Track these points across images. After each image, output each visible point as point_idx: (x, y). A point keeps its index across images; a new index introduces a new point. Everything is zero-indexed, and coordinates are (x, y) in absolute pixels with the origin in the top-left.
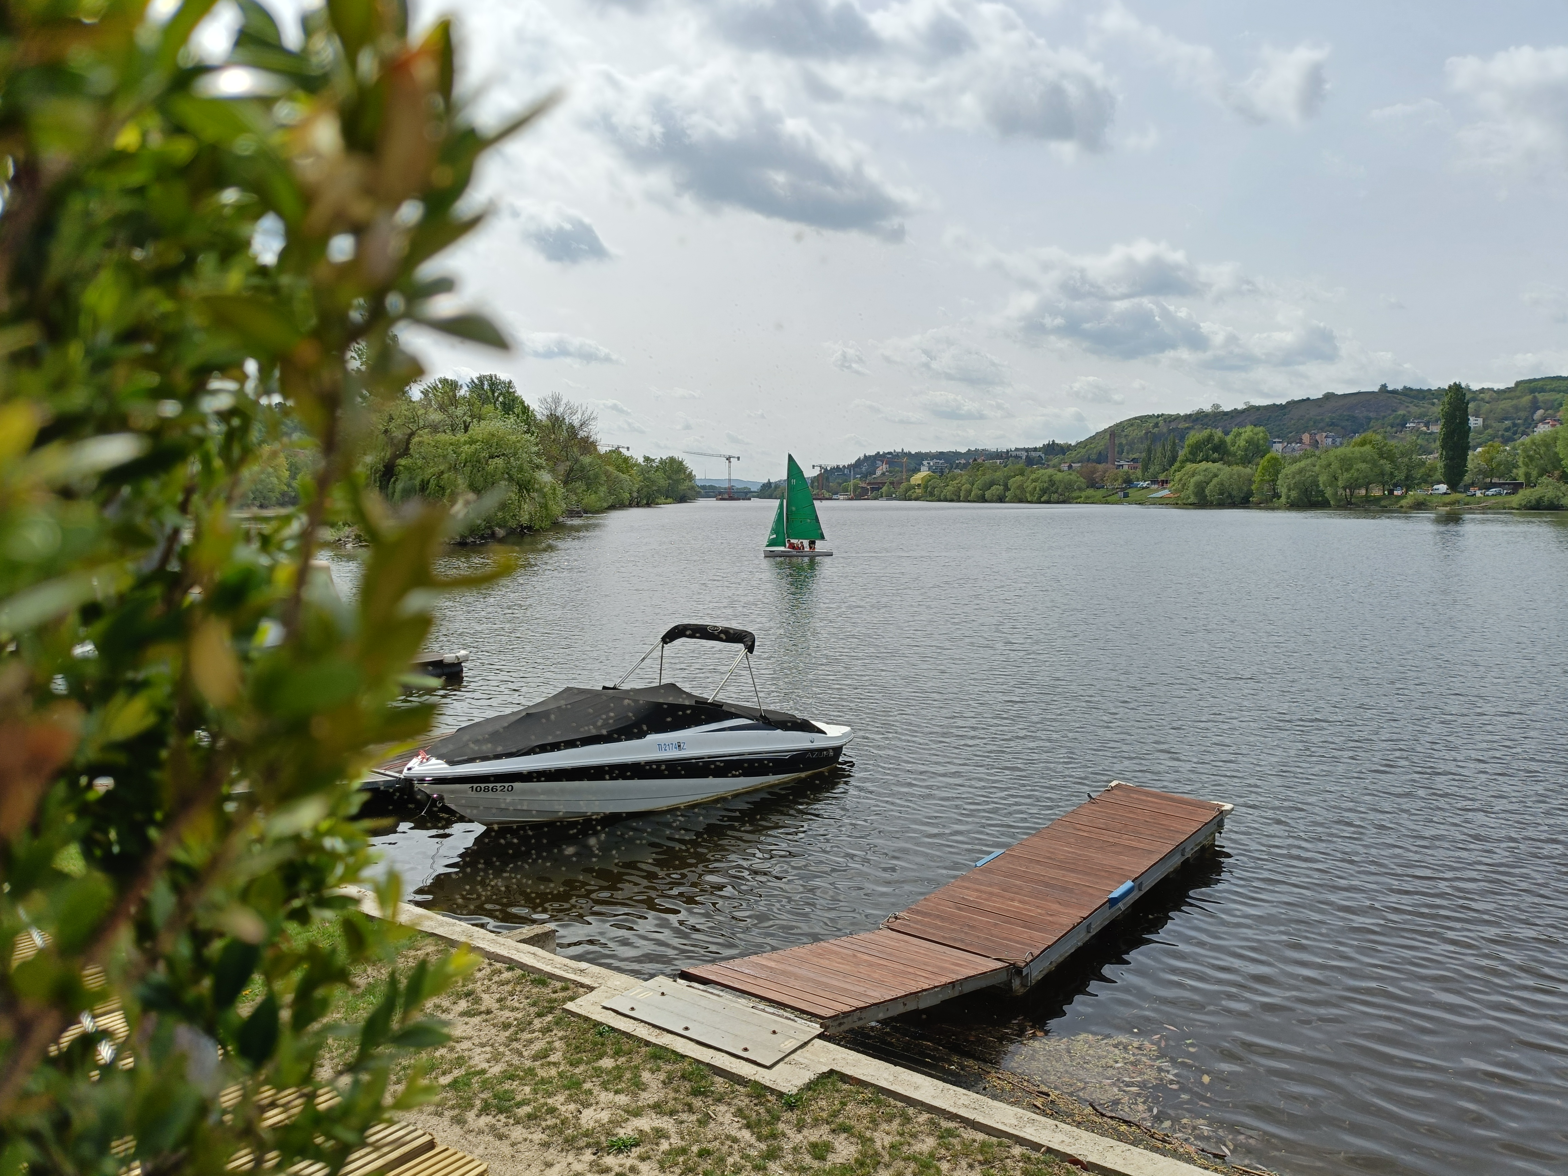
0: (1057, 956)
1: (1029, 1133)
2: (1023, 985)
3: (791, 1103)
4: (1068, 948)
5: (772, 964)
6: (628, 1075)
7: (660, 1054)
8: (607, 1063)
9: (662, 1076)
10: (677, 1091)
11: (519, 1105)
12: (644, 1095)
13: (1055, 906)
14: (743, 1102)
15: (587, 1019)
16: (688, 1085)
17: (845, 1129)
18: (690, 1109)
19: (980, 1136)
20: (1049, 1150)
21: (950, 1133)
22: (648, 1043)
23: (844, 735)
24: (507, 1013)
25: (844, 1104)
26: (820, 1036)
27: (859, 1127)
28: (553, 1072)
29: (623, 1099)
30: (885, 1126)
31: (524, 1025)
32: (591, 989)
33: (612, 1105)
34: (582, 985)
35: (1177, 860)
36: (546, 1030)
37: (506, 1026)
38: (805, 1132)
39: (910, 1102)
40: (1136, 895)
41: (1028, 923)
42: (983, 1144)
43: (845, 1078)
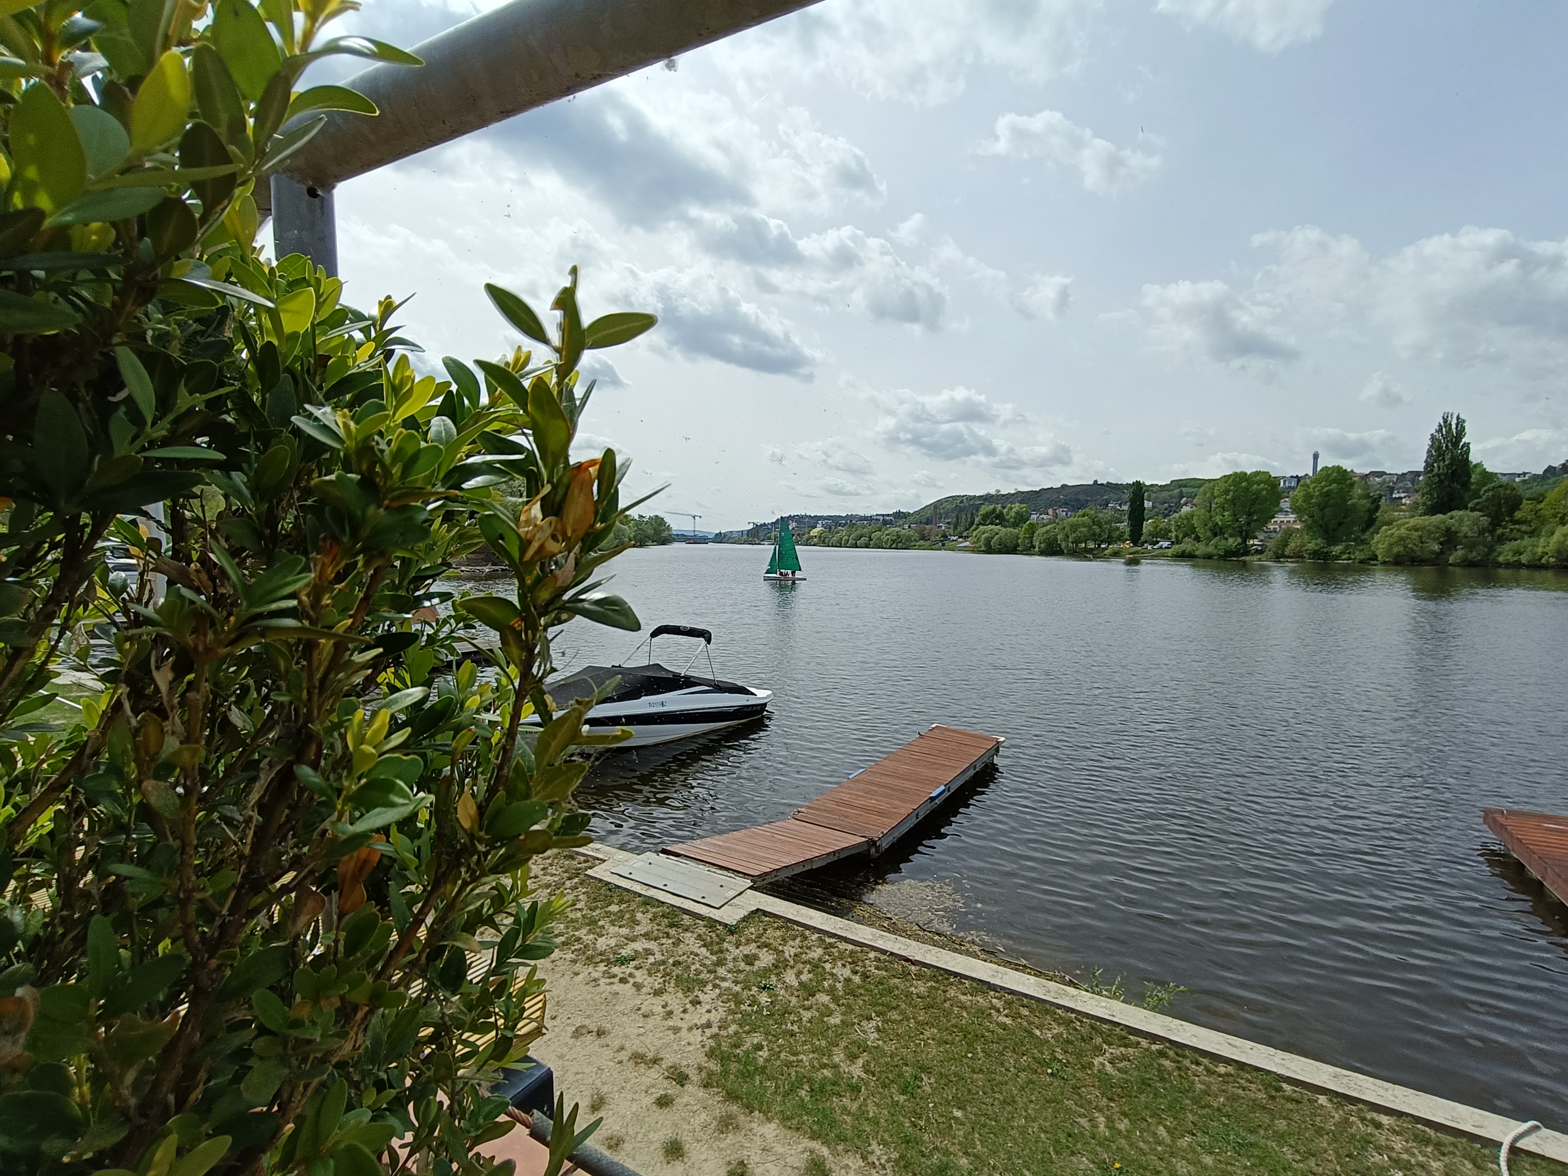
0: (897, 834)
1: (880, 944)
2: (877, 852)
3: (732, 930)
4: (904, 829)
5: (720, 843)
6: (628, 916)
7: (649, 902)
8: (614, 908)
9: (650, 916)
10: (659, 925)
11: (556, 936)
12: (638, 928)
13: (897, 802)
14: (702, 930)
15: (601, 880)
16: (666, 921)
17: (767, 945)
18: (668, 936)
19: (850, 947)
20: (892, 954)
21: (831, 945)
22: (640, 895)
23: (768, 696)
24: (548, 878)
25: (765, 930)
26: (750, 888)
27: (775, 944)
28: (579, 915)
29: (624, 931)
30: (791, 943)
31: (559, 885)
32: (604, 861)
33: (617, 935)
34: (598, 859)
35: (972, 772)
36: (575, 888)
37: (548, 886)
38: (741, 948)
39: (807, 927)
40: (947, 794)
41: (880, 813)
42: (852, 952)
43: (766, 913)
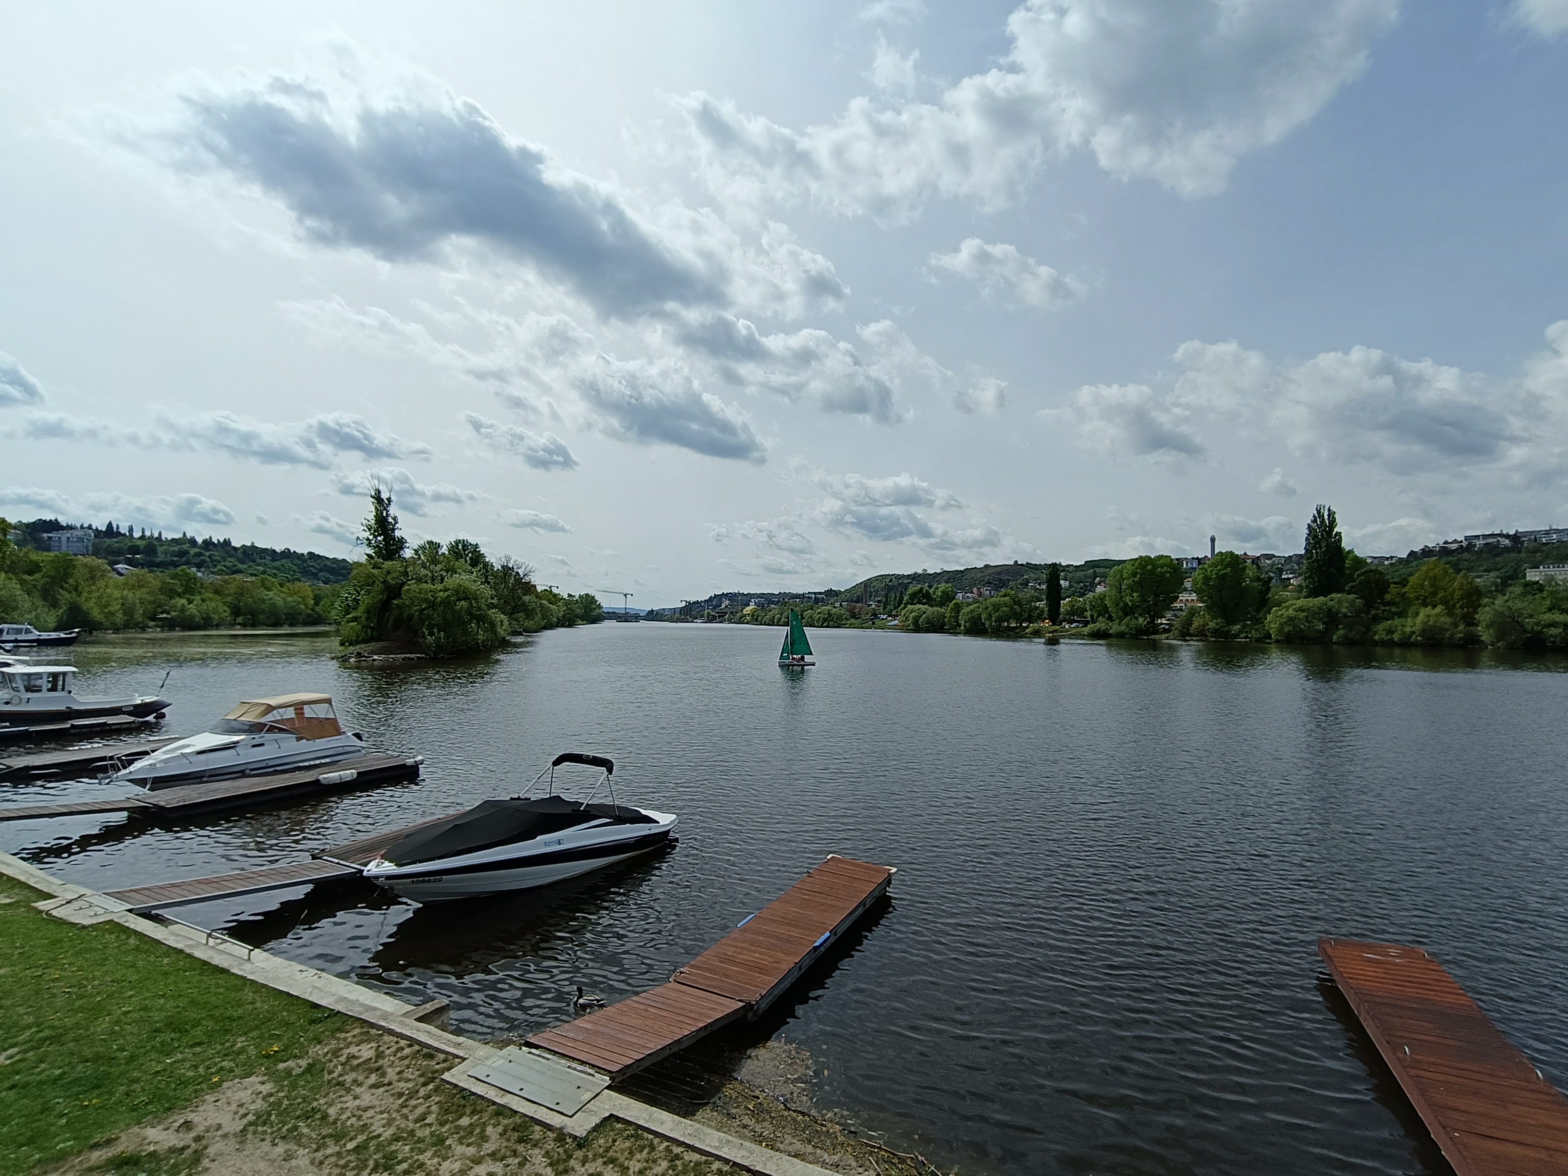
0: (777, 992)
1: (724, 1153)
2: (754, 1015)
3: (582, 1143)
4: (786, 984)
5: (589, 1026)
6: (478, 1130)
7: (503, 1111)
8: (465, 1121)
9: (500, 1129)
10: (508, 1140)
11: (399, 1163)
12: (486, 1145)
13: (781, 955)
14: (550, 1145)
15: (456, 1086)
16: (516, 1134)
17: (612, 1161)
18: (515, 1153)
19: (696, 1157)
20: (735, 1164)
21: (677, 1157)
22: (494, 1103)
23: (672, 822)
24: (402, 1084)
25: (614, 1141)
26: (609, 1087)
27: (621, 1159)
28: (427, 1132)
29: (471, 1151)
30: (638, 1156)
31: (413, 1093)
32: (464, 1059)
33: (463, 1157)
34: (458, 1057)
35: (860, 911)
36: (427, 1097)
37: (401, 1095)
38: (587, 1165)
39: (656, 1134)
40: (833, 939)
41: (762, 970)
42: (698, 1164)
43: (619, 1119)
